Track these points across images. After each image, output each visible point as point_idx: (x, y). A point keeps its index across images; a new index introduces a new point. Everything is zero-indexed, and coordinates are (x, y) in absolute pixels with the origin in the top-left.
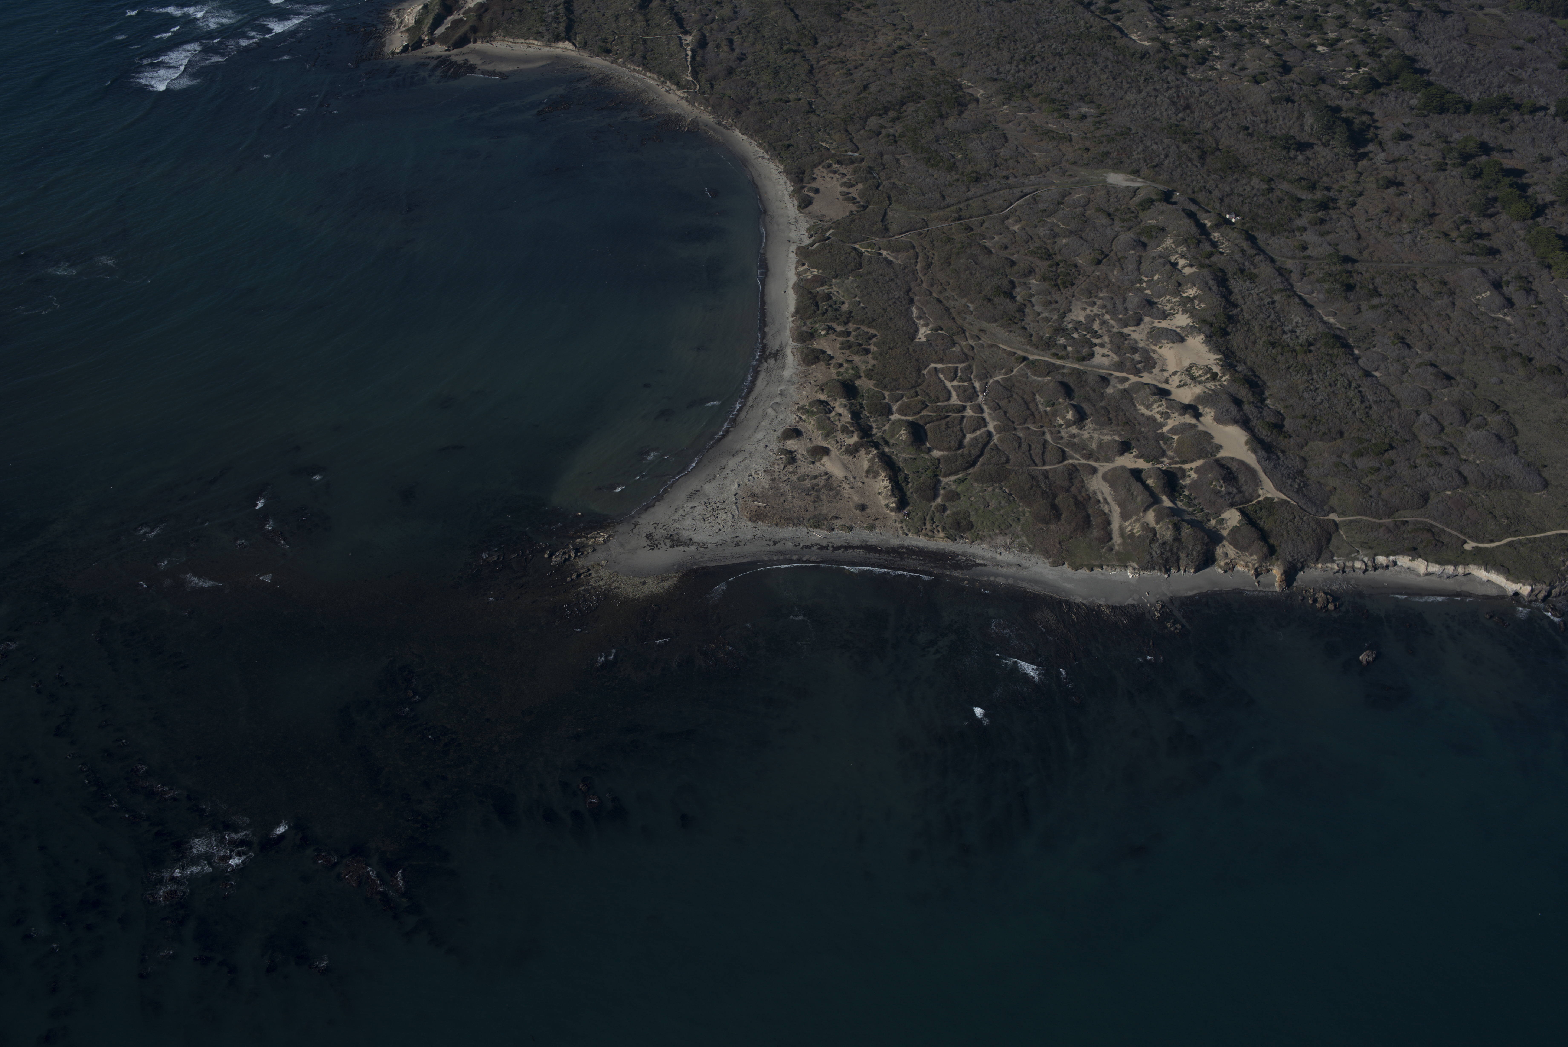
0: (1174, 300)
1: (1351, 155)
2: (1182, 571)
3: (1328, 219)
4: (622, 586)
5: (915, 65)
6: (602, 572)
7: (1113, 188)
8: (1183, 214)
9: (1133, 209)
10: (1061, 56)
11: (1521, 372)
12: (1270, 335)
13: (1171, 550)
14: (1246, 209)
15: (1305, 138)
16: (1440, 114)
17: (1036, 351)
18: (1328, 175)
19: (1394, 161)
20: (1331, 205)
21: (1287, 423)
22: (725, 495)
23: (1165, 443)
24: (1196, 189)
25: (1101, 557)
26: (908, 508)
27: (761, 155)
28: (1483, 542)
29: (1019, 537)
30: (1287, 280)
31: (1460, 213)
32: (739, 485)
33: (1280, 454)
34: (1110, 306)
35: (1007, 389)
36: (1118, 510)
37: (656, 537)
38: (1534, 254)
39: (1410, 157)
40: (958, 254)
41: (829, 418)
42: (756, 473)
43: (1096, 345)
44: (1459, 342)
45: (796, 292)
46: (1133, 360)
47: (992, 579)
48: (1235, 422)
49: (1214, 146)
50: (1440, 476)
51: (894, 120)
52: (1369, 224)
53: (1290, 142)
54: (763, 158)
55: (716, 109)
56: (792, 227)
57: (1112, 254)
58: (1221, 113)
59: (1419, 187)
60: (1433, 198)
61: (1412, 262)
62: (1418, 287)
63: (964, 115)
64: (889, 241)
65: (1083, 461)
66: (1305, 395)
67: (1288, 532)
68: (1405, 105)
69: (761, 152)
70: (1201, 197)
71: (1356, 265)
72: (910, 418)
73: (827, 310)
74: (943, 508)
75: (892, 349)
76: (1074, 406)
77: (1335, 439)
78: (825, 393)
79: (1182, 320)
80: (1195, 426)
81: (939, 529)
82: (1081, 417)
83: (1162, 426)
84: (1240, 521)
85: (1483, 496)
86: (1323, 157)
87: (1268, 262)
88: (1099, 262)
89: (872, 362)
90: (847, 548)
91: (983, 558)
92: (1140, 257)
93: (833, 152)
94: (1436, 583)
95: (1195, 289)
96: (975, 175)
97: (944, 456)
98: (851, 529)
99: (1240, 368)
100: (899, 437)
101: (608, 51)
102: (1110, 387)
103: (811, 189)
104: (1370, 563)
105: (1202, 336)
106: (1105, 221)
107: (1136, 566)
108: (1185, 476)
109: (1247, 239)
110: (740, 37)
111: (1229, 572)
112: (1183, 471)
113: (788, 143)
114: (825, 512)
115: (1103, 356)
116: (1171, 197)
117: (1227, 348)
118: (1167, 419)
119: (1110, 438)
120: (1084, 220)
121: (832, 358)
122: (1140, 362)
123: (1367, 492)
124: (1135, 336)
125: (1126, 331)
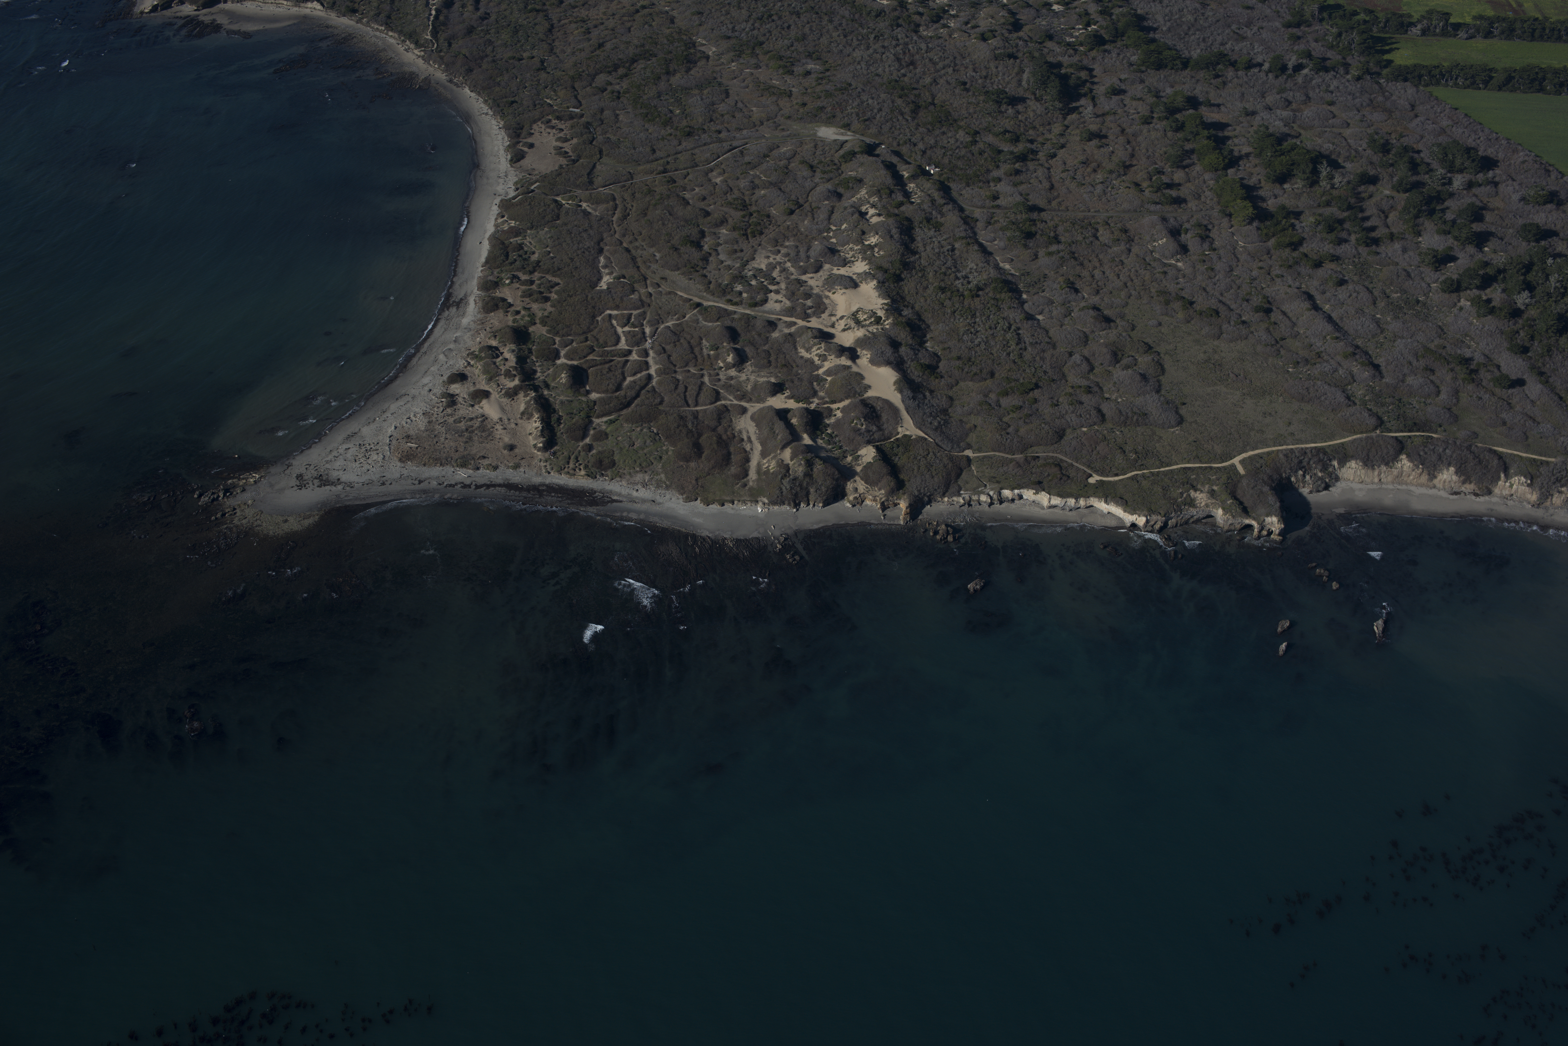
0: (856, 248)
1: (1060, 109)
2: (811, 506)
3: (1024, 170)
4: (264, 524)
5: (653, 24)
6: (247, 511)
7: (822, 141)
8: (881, 166)
9: (836, 161)
10: (798, 14)
11: (1181, 315)
12: (943, 280)
13: (801, 485)
14: (946, 161)
15: (1020, 92)
16: (1158, 70)
17: (711, 297)
18: (1034, 128)
19: (1103, 115)
20: (1031, 156)
21: (941, 365)
22: (381, 438)
23: (819, 385)
24: (901, 142)
25: (733, 493)
26: (556, 448)
27: (485, 111)
28: (1107, 476)
29: (658, 474)
30: (972, 228)
31: (1156, 164)
32: (396, 428)
33: (927, 394)
34: (793, 254)
35: (675, 334)
36: (760, 448)
37: (305, 478)
38: (1219, 203)
39: (1119, 111)
40: (655, 205)
41: (495, 363)
42: (415, 416)
43: (771, 291)
44: (1127, 287)
45: (490, 243)
46: (805, 305)
47: (625, 514)
48: (888, 363)
49: (930, 100)
50: (1079, 414)
51: (621, 78)
52: (1064, 175)
53: (1001, 96)
54: (487, 114)
55: (448, 67)
56: (501, 181)
57: (806, 205)
58: (944, 68)
59: (1122, 139)
60: (1133, 150)
61: (1098, 211)
62: (1098, 234)
63: (692, 72)
64: (591, 193)
65: (735, 402)
66: (965, 337)
67: (919, 468)
68: (1125, 61)
69: (485, 108)
70: (904, 150)
71: (1043, 214)
72: (575, 363)
73: (515, 260)
74: (590, 448)
75: (571, 296)
76: (736, 349)
77: (985, 379)
78: (497, 339)
80: (849, 367)
81: (582, 467)
82: (741, 359)
83: (818, 367)
84: (874, 458)
85: (1117, 432)
86: (1034, 111)
87: (956, 212)
88: (792, 212)
89: (550, 309)
90: (488, 486)
91: (620, 495)
92: (833, 207)
93: (555, 108)
94: (1058, 514)
95: (877, 237)
96: (688, 129)
97: (600, 399)
98: (496, 468)
99: (905, 313)
100: (560, 380)
101: (354, 11)
102: (777, 331)
103: (525, 144)
104: (995, 497)
105: (875, 282)
106: (806, 173)
107: (766, 501)
108: (830, 416)
109: (939, 190)
111: (858, 506)
112: (830, 410)
113: (513, 99)
114: (474, 452)
116: (875, 150)
117: (898, 293)
118: (824, 361)
119: (765, 379)
120: (786, 171)
121: (510, 305)
122: (810, 308)
123: (1005, 429)
124: (812, 283)
125: (804, 278)
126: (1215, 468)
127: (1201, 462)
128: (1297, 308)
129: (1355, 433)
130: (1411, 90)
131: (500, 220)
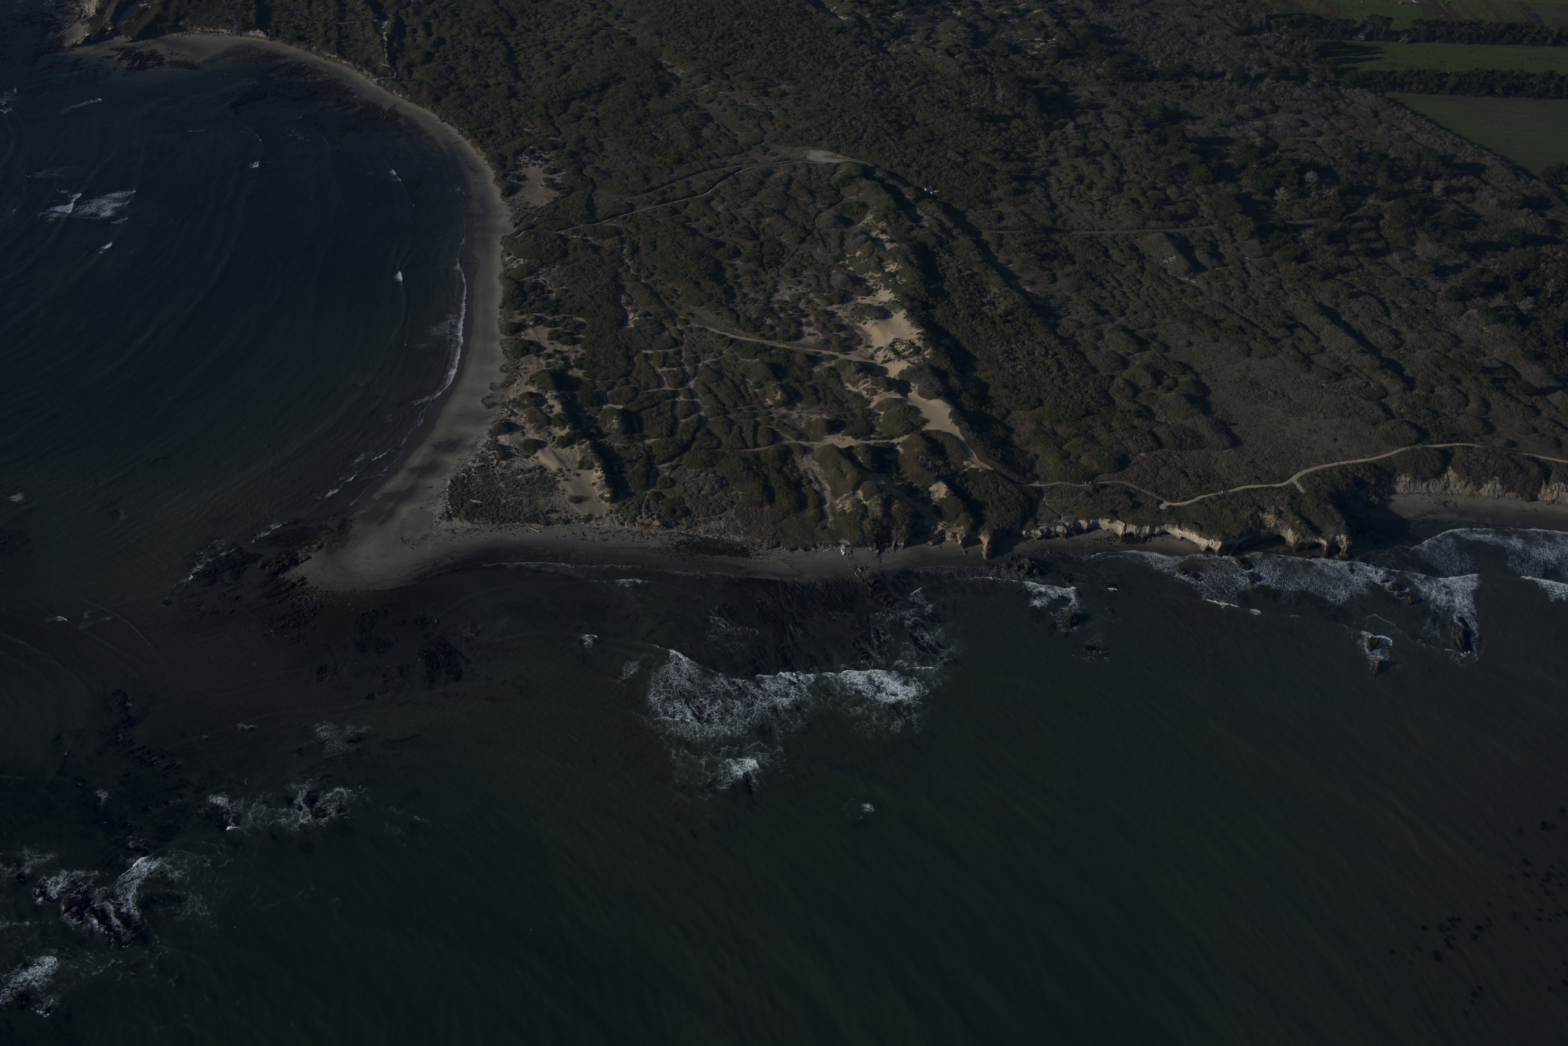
0: (876, 276)
1: (1042, 126)
2: (893, 545)
3: (1022, 189)
5: (614, 45)
7: (814, 165)
8: (882, 189)
9: (834, 186)
10: (758, 32)
11: (1207, 334)
12: (969, 306)
13: (881, 525)
14: (943, 182)
15: (998, 110)
16: (1125, 82)
17: (743, 332)
18: (1021, 145)
19: (1084, 130)
20: (1025, 175)
21: (990, 393)
23: (873, 419)
24: (894, 164)
25: (814, 536)
26: (624, 497)
28: (1176, 501)
29: (733, 520)
30: (986, 251)
31: (1147, 179)
32: (453, 483)
33: (983, 425)
34: (814, 284)
35: (716, 372)
36: (829, 488)
38: (1216, 217)
39: (1099, 125)
40: (663, 237)
41: (541, 411)
42: (469, 469)
43: (803, 324)
44: (1149, 307)
45: (503, 283)
46: (839, 337)
48: (938, 395)
49: (911, 119)
50: (1134, 439)
51: (595, 103)
52: (1061, 193)
53: (983, 114)
55: (414, 97)
57: (814, 232)
58: (916, 86)
59: (1107, 155)
60: (1121, 166)
61: (1103, 229)
62: (1109, 253)
63: (667, 96)
64: (594, 227)
65: (793, 441)
66: (1005, 365)
67: (993, 501)
68: (1091, 74)
70: (900, 171)
71: (1050, 234)
72: (624, 407)
73: (534, 301)
74: (659, 496)
75: (600, 337)
76: (783, 386)
77: (1035, 408)
78: (536, 385)
79: (885, 296)
80: (902, 401)
81: (655, 517)
82: (790, 397)
83: (869, 402)
84: (946, 493)
85: (1175, 456)
86: (1015, 127)
87: (967, 235)
88: (803, 240)
89: (582, 351)
93: (535, 137)
95: (896, 264)
96: (677, 156)
97: (657, 444)
98: (566, 522)
99: (942, 340)
100: (611, 426)
101: (301, 39)
102: (819, 365)
103: (515, 177)
104: (1071, 527)
105: (904, 311)
106: (807, 199)
107: (849, 543)
108: (892, 451)
109: (944, 212)
110: (437, 20)
111: (940, 544)
112: (892, 446)
113: (489, 129)
114: (540, 506)
115: (810, 334)
116: (872, 173)
117: (929, 322)
118: (873, 395)
119: (818, 417)
120: (787, 197)
121: (541, 348)
122: (845, 340)
123: (1067, 458)
124: (841, 313)
125: (830, 308)
126: (1276, 488)
127: (1262, 483)
128: (1316, 321)
129: (1399, 446)
130: (1370, 97)
131: (507, 259)
